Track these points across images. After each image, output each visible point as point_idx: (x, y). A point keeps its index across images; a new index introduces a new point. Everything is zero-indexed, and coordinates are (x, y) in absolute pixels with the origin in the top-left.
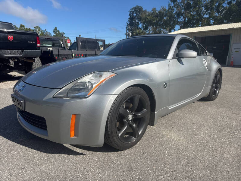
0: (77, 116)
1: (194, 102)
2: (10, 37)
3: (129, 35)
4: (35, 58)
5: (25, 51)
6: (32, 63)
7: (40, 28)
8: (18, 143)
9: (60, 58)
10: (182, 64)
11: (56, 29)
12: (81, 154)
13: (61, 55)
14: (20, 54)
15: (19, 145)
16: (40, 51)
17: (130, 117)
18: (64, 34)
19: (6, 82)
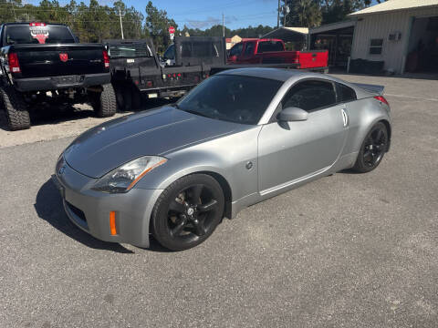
0: (116, 213)
1: (331, 175)
2: (64, 56)
3: (285, 12)
4: (104, 83)
5: (87, 76)
6: (100, 93)
7: (123, 5)
8: (63, 232)
9: (143, 82)
10: (288, 128)
11: (150, 5)
12: (131, 252)
13: (144, 78)
14: (80, 82)
15: (64, 235)
16: (109, 74)
17: (190, 211)
18: (166, 13)
19: (65, 123)
